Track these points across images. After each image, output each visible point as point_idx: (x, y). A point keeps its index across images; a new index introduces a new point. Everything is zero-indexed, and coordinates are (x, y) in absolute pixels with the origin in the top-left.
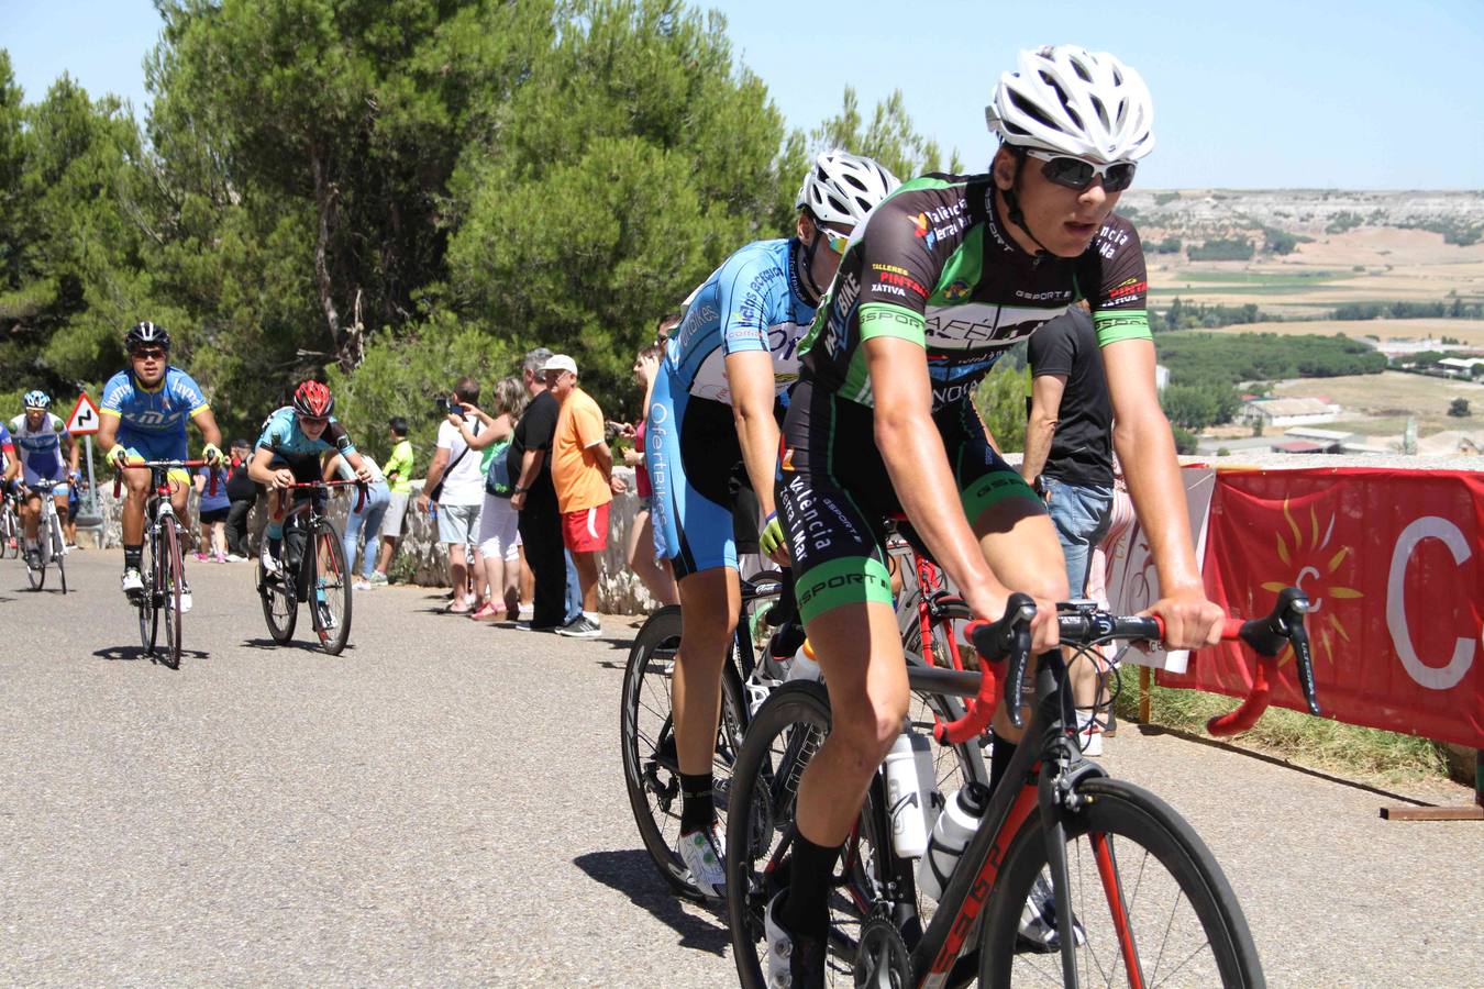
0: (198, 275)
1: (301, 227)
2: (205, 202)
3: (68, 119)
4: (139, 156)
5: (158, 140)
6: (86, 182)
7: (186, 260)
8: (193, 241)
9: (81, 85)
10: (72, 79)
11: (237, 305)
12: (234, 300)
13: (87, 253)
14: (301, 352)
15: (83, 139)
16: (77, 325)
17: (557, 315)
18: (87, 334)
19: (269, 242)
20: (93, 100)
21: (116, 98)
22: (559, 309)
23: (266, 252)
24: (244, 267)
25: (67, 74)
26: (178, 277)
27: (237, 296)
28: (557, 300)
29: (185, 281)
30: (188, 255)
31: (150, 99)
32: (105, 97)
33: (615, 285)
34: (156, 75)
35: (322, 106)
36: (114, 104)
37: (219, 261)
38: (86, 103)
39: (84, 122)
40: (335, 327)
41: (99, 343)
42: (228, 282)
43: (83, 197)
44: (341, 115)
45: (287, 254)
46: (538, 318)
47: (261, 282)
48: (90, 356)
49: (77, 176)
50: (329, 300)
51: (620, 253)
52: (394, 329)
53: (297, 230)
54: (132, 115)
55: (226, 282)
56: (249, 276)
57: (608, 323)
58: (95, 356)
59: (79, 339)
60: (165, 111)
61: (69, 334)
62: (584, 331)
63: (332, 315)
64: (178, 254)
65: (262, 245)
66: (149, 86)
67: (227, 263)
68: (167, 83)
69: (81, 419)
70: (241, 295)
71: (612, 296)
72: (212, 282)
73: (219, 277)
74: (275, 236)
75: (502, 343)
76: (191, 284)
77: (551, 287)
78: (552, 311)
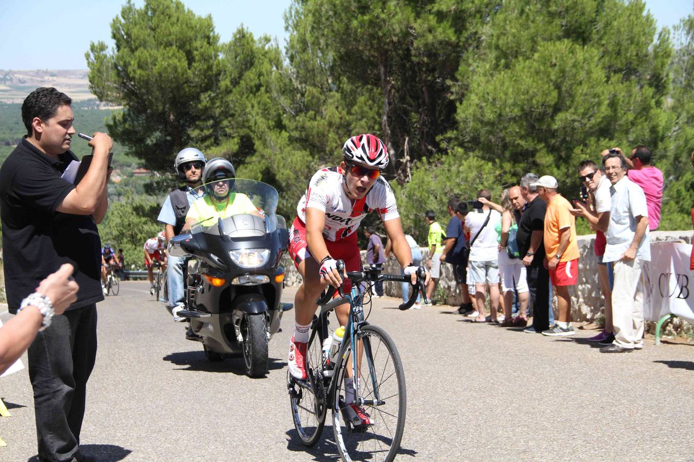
0: (315, 132)
1: (370, 102)
2: (317, 91)
3: (243, 50)
4: (282, 68)
5: (292, 58)
6: (253, 84)
7: (308, 124)
8: (311, 113)
9: (250, 30)
10: (245, 27)
11: (336, 148)
12: (334, 145)
13: (256, 123)
15: (252, 59)
16: (250, 163)
17: (522, 146)
18: (255, 168)
19: (353, 111)
20: (256, 38)
21: (268, 36)
22: (522, 143)
23: (351, 117)
24: (339, 126)
25: (242, 25)
26: (303, 134)
27: (336, 142)
28: (521, 138)
29: (307, 136)
30: (309, 121)
31: (287, 35)
32: (263, 36)
33: (555, 127)
34: (290, 22)
35: (385, 35)
36: (267, 40)
37: (326, 123)
38: (252, 40)
39: (252, 51)
40: (393, 159)
41: (262, 173)
42: (332, 135)
43: (251, 92)
44: (395, 39)
45: (363, 117)
46: (511, 148)
49: (248, 80)
50: (390, 144)
51: (557, 109)
52: (428, 158)
53: (368, 103)
54: (278, 45)
55: (330, 135)
57: (552, 150)
59: (251, 171)
60: (295, 42)
61: (246, 168)
62: (538, 155)
63: (392, 152)
64: (304, 120)
65: (349, 113)
66: (287, 28)
67: (330, 124)
68: (296, 26)
71: (553, 134)
72: (322, 136)
73: (326, 133)
74: (356, 108)
75: (490, 164)
76: (311, 137)
77: (518, 130)
78: (519, 144)
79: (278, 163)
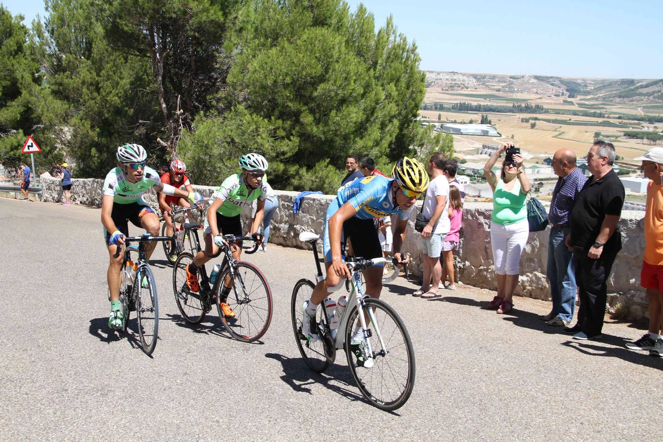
0: (71, 87)
1: (114, 68)
2: (73, 57)
3: (3, 23)
4: (43, 37)
5: (52, 32)
6: (12, 49)
7: (66, 81)
8: (68, 73)
9: (9, 10)
10: (4, 7)
11: (88, 100)
12: (87, 97)
13: (22, 78)
14: (141, 121)
15: (10, 31)
16: (11, 106)
17: (290, 107)
18: (15, 110)
19: (101, 74)
20: (13, 16)
21: (22, 15)
22: (290, 104)
23: (99, 78)
24: (92, 84)
25: (2, 5)
26: (61, 88)
27: (88, 96)
28: (291, 101)
29: (65, 89)
30: (67, 79)
31: (47, 15)
32: (18, 15)
33: (315, 94)
34: (50, 4)
35: (167, 11)
36: (22, 18)
37: (80, 81)
38: (11, 17)
39: (11, 25)
40: (165, 111)
41: (20, 114)
42: (85, 90)
43: (11, 55)
44: (174, 16)
45: (108, 79)
46: (280, 108)
47: (98, 90)
48: (17, 119)
49: (9, 46)
50: (162, 99)
53: (113, 69)
54: (39, 20)
55: (83, 90)
56: (92, 88)
58: (18, 119)
59: (12, 112)
60: (56, 20)
61: (8, 110)
63: (164, 106)
64: (62, 78)
65: (98, 75)
66: (47, 9)
67: (83, 83)
68: (55, 8)
69: (29, 146)
70: (90, 96)
72: (78, 91)
73: (80, 88)
74: (103, 72)
75: (266, 120)
76: (67, 91)
77: (289, 95)
78: (287, 106)
79: (43, 108)
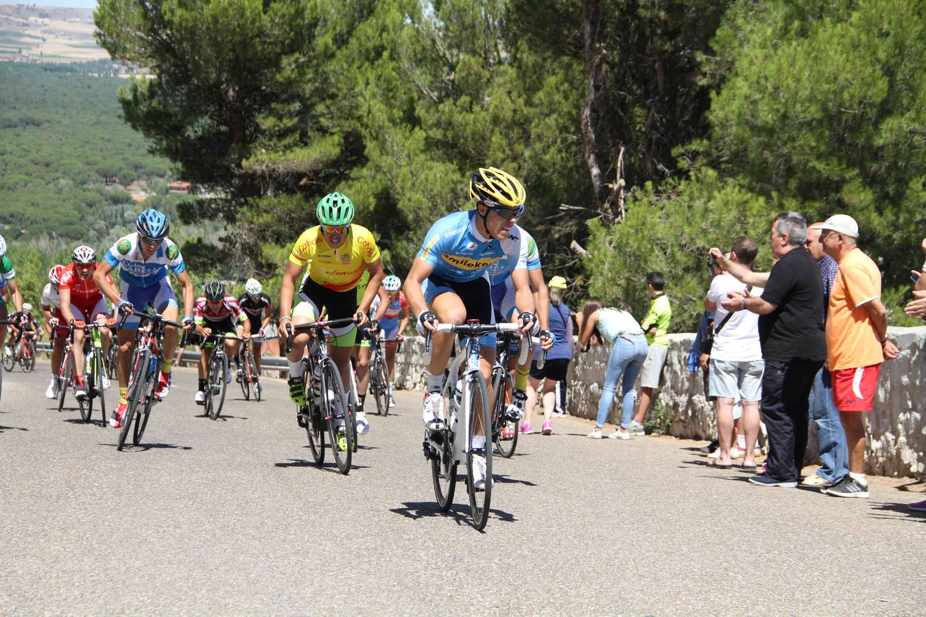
0: (469, 131)
1: (566, 85)
2: (478, 63)
4: (419, 19)
6: (370, 45)
7: (458, 118)
8: (465, 99)
13: (369, 112)
14: (564, 207)
16: (358, 179)
17: (819, 172)
18: (365, 187)
19: (536, 100)
22: (820, 166)
23: (532, 110)
24: (515, 123)
26: (450, 134)
27: (504, 151)
28: (819, 157)
29: (456, 137)
30: (461, 113)
33: (879, 142)
37: (488, 118)
40: (597, 183)
41: (376, 196)
42: (496, 139)
43: (367, 59)
45: (552, 111)
46: (800, 175)
47: (526, 138)
48: (368, 208)
49: (363, 38)
50: (592, 157)
51: (885, 110)
52: (656, 184)
53: (562, 88)
55: (494, 139)
56: (516, 132)
57: (870, 180)
58: (372, 208)
59: (358, 192)
61: (350, 187)
62: (846, 188)
63: (595, 171)
64: (451, 111)
65: (529, 103)
67: (496, 120)
70: (508, 152)
71: (876, 154)
72: (481, 139)
73: (488, 134)
74: (541, 94)
75: (762, 200)
76: (462, 141)
77: (813, 144)
78: (814, 168)
79: (403, 181)
